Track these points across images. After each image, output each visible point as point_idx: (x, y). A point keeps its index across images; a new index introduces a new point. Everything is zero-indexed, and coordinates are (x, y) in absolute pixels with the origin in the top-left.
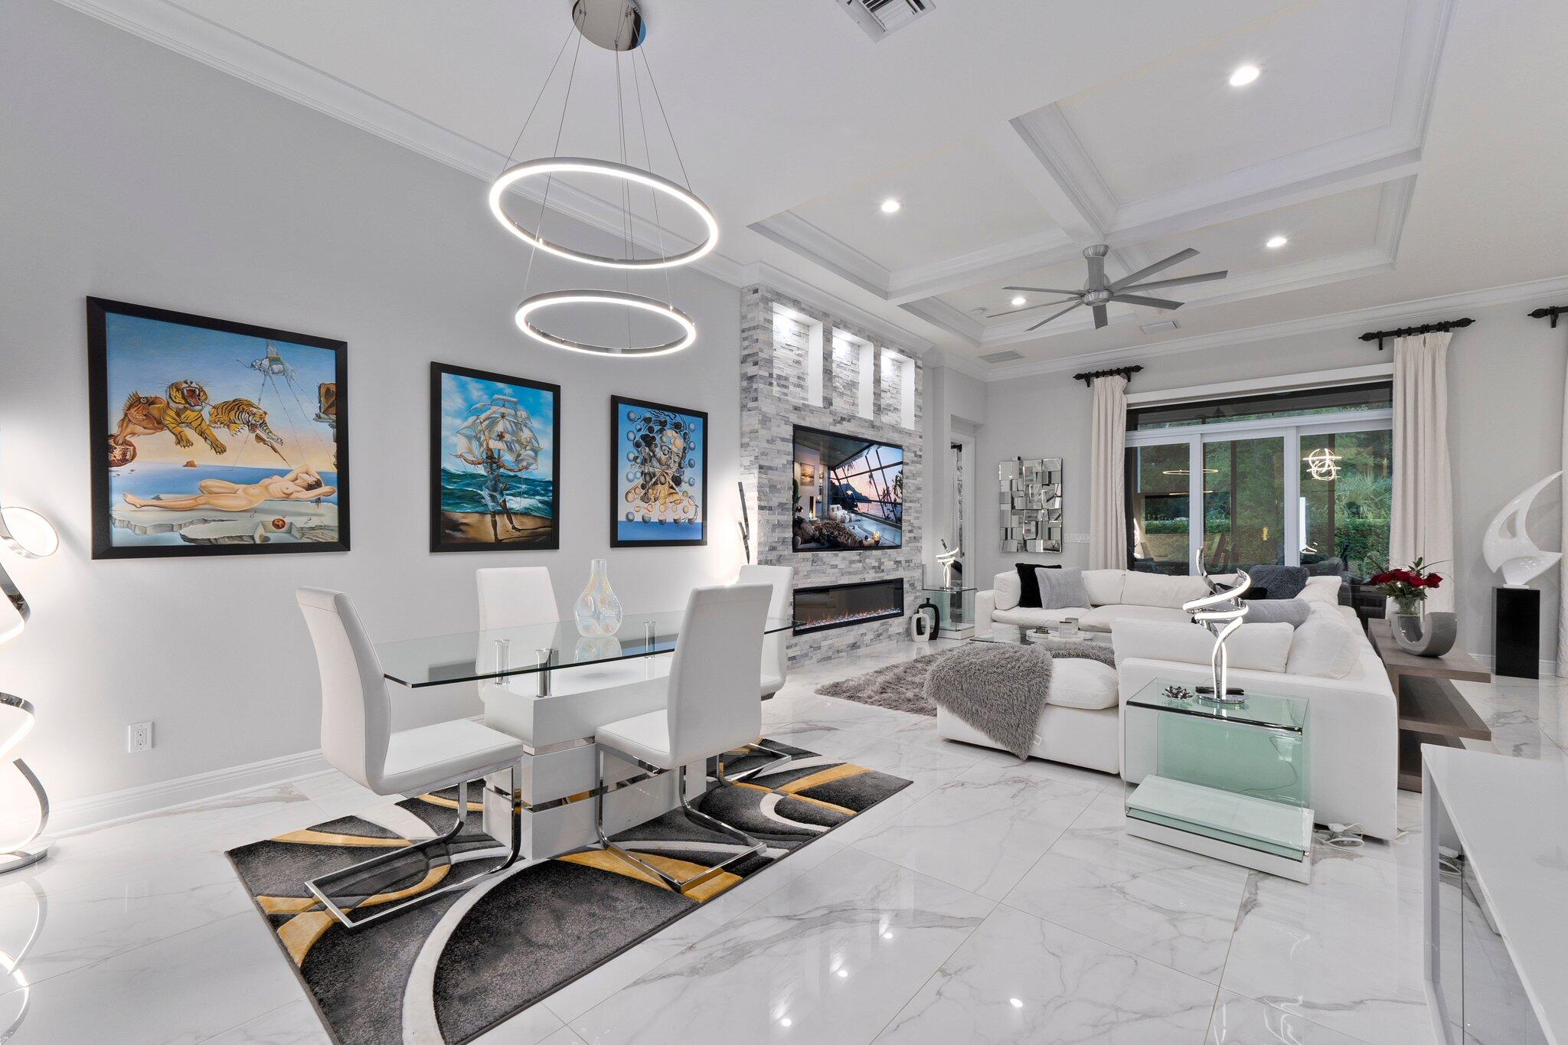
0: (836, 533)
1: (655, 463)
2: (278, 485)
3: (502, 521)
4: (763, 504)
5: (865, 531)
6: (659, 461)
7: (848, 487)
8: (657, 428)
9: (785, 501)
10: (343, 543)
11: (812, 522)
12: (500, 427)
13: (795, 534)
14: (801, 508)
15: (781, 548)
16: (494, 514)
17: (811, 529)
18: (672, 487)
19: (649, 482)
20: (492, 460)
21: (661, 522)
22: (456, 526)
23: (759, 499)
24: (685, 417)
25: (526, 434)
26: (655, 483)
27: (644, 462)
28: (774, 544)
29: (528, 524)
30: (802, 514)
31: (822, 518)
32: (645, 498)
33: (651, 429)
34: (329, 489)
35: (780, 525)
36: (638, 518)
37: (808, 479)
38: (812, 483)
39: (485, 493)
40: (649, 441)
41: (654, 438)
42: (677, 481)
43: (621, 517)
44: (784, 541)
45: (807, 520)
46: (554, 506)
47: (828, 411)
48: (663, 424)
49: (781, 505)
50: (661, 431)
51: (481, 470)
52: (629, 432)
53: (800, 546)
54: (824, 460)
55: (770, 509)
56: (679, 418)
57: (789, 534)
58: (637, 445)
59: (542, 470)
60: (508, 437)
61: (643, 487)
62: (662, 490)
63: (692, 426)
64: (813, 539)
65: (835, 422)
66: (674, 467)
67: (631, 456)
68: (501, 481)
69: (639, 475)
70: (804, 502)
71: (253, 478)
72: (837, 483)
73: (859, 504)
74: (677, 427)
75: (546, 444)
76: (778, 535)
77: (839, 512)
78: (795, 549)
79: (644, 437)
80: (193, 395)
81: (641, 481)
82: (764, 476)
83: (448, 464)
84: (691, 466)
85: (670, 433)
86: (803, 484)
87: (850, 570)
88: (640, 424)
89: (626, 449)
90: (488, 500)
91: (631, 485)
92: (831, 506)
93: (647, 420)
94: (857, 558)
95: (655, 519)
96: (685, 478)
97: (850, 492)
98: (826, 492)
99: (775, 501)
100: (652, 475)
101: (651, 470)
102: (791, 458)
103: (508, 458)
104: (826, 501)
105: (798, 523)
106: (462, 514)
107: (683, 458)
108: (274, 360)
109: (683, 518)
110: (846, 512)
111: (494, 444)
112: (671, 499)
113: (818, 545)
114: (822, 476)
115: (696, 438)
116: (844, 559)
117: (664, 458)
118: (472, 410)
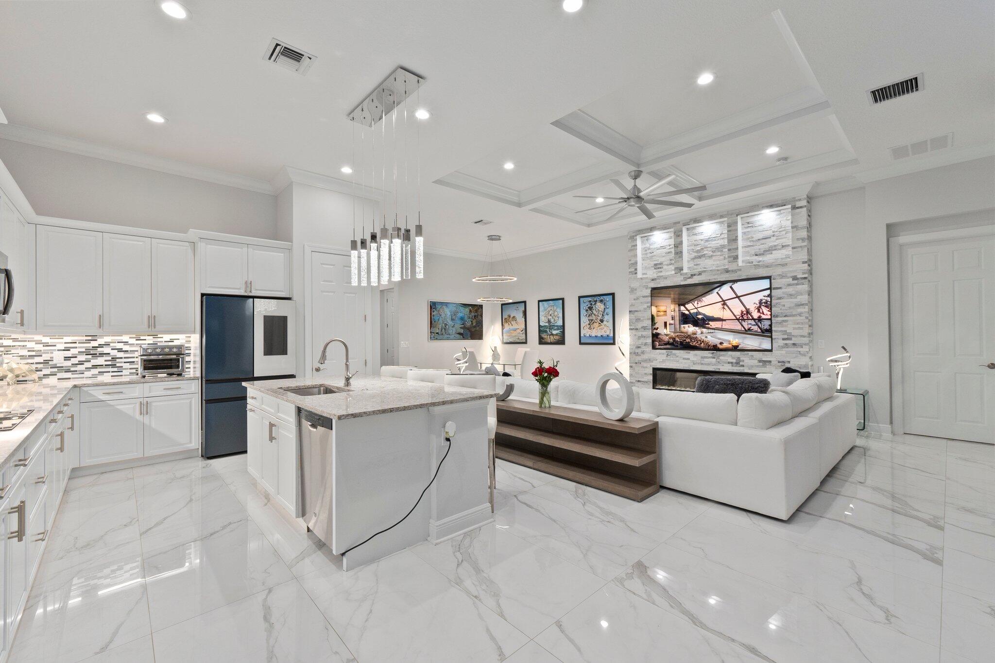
0: (688, 340)
1: (593, 315)
2: (518, 331)
3: (551, 337)
4: (632, 327)
5: (719, 339)
6: (595, 315)
7: (698, 313)
8: (593, 303)
9: (646, 325)
10: (526, 343)
11: (667, 335)
12: (550, 313)
13: (653, 341)
14: (658, 328)
15: (644, 347)
16: (550, 335)
17: (666, 339)
18: (600, 324)
19: (591, 322)
20: (549, 321)
21: (596, 336)
22: (543, 338)
23: (630, 325)
24: (604, 297)
25: (556, 313)
26: (593, 323)
27: (589, 316)
28: (639, 345)
29: (557, 338)
30: (658, 331)
31: (675, 332)
32: (590, 328)
33: (591, 304)
34: (524, 331)
35: (643, 336)
36: (588, 335)
37: (662, 313)
38: (666, 315)
39: (548, 330)
40: (591, 308)
41: (592, 307)
42: (602, 321)
43: (582, 335)
44: (646, 344)
45: (663, 334)
46: (563, 332)
47: (679, 274)
48: (596, 301)
49: (644, 328)
50: (595, 304)
51: (547, 324)
52: (584, 306)
53: (657, 347)
54: (674, 301)
55: (637, 329)
56: (602, 298)
57: (650, 341)
58: (587, 311)
59: (560, 323)
60: (552, 315)
61: (589, 324)
62: (596, 325)
63: (608, 300)
64: (668, 343)
65: (685, 279)
66: (601, 316)
67: (585, 315)
68: (551, 327)
69: (587, 320)
70: (659, 324)
71: (515, 330)
72: (687, 312)
73: (710, 322)
74: (601, 301)
75: (561, 315)
76: (643, 341)
77: (690, 329)
78: (654, 348)
79: (589, 308)
80: (509, 316)
81: (588, 322)
82: (632, 315)
83: (541, 324)
84: (607, 314)
85: (598, 304)
86: (658, 316)
87: (703, 362)
88: (588, 303)
89: (583, 312)
90: (548, 332)
91: (586, 324)
92: (682, 326)
93: (590, 301)
94: (711, 355)
95: (593, 335)
96: (605, 319)
97: (700, 317)
98: (677, 319)
99: (639, 325)
100: (592, 320)
101: (592, 318)
102: (650, 304)
103: (552, 320)
104: (677, 322)
105: (655, 336)
106: (544, 335)
107: (604, 312)
108: (517, 308)
109: (605, 334)
110: (698, 328)
111: (550, 317)
112: (600, 328)
113: (673, 347)
114: (673, 310)
115: (610, 304)
116: (696, 355)
117: (596, 313)
118: (545, 310)
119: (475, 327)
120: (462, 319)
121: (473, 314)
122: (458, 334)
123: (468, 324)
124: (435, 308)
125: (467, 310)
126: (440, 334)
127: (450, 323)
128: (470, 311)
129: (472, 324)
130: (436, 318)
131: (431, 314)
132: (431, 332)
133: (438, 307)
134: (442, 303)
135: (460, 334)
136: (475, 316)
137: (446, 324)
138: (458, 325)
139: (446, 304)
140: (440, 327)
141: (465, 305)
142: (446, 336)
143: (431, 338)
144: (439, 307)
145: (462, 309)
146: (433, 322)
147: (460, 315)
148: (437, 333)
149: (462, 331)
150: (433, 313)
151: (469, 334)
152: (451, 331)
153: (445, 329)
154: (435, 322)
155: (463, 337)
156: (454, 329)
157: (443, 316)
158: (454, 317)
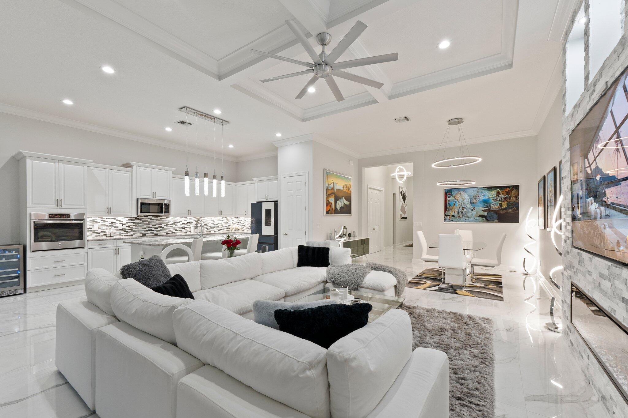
0: (592, 233)
12: (551, 189)
13: (572, 232)
28: (566, 238)
35: (568, 223)
37: (576, 178)
47: (586, 90)
51: (550, 204)
54: (581, 151)
55: (565, 210)
60: (551, 192)
78: (573, 244)
80: (540, 196)
83: (548, 204)
99: (566, 203)
103: (551, 199)
104: (584, 194)
114: (581, 170)
118: (549, 185)
119: (505, 209)
120: (485, 202)
121: (502, 196)
122: (480, 216)
123: (495, 206)
124: (451, 195)
125: (494, 193)
126: (456, 216)
127: (469, 206)
128: (498, 193)
129: (501, 206)
130: (452, 203)
131: (446, 199)
132: (445, 215)
133: (454, 193)
134: (459, 190)
135: (482, 216)
136: (505, 199)
137: (464, 208)
138: (480, 209)
139: (464, 190)
140: (456, 211)
141: (490, 188)
142: (463, 218)
143: (445, 220)
144: (456, 192)
145: (486, 192)
146: (448, 206)
147: (482, 198)
148: (453, 216)
149: (485, 214)
150: (448, 199)
151: (496, 216)
152: (471, 214)
153: (462, 212)
154: (450, 206)
155: (487, 220)
156: (474, 213)
157: (460, 200)
158: (474, 201)
